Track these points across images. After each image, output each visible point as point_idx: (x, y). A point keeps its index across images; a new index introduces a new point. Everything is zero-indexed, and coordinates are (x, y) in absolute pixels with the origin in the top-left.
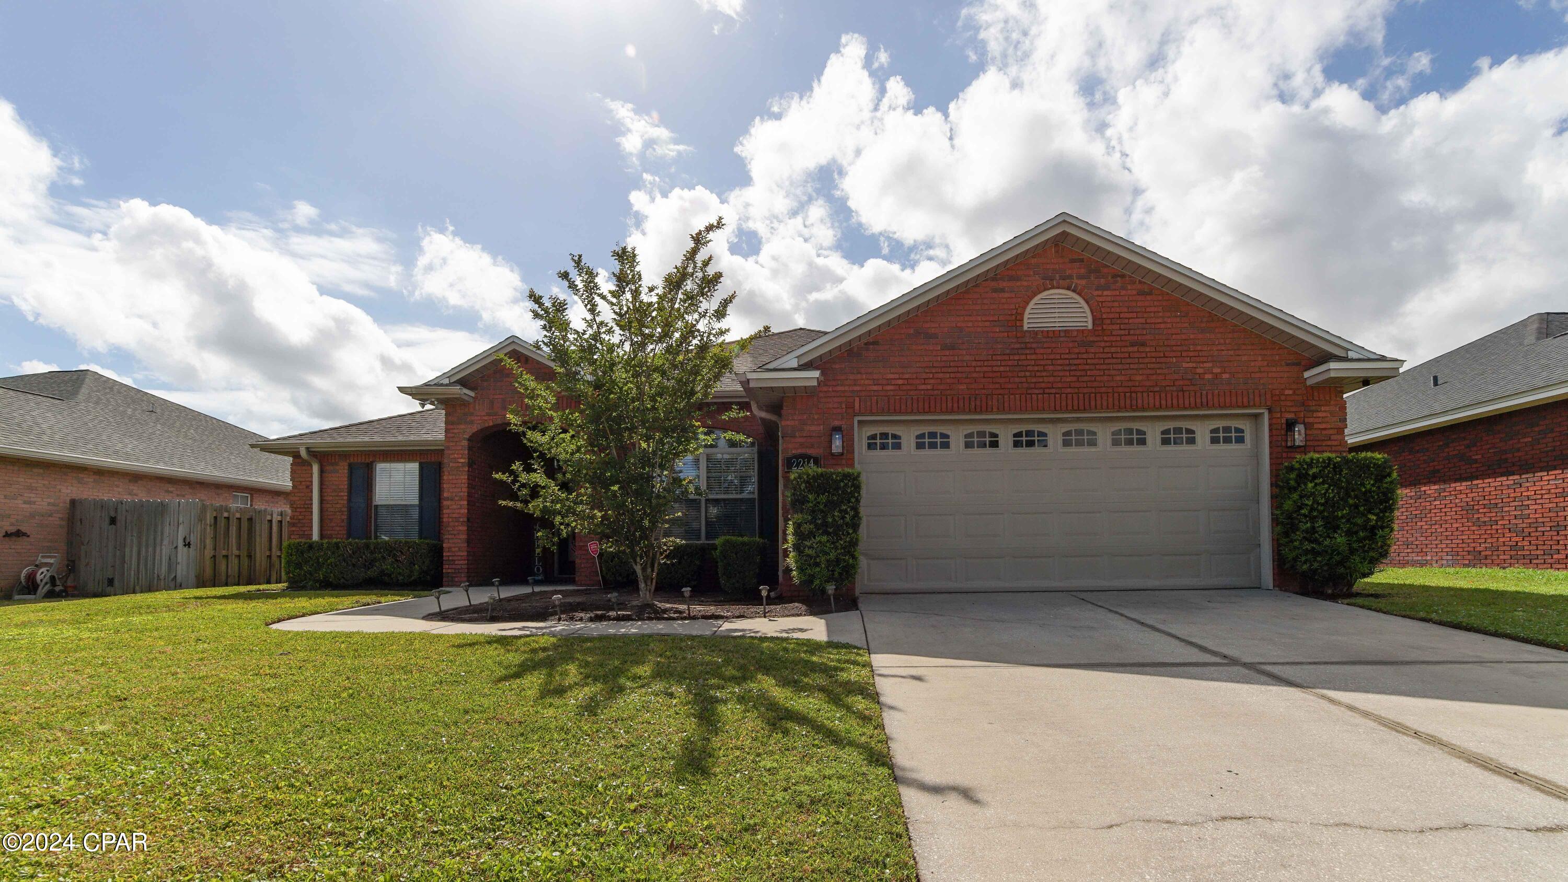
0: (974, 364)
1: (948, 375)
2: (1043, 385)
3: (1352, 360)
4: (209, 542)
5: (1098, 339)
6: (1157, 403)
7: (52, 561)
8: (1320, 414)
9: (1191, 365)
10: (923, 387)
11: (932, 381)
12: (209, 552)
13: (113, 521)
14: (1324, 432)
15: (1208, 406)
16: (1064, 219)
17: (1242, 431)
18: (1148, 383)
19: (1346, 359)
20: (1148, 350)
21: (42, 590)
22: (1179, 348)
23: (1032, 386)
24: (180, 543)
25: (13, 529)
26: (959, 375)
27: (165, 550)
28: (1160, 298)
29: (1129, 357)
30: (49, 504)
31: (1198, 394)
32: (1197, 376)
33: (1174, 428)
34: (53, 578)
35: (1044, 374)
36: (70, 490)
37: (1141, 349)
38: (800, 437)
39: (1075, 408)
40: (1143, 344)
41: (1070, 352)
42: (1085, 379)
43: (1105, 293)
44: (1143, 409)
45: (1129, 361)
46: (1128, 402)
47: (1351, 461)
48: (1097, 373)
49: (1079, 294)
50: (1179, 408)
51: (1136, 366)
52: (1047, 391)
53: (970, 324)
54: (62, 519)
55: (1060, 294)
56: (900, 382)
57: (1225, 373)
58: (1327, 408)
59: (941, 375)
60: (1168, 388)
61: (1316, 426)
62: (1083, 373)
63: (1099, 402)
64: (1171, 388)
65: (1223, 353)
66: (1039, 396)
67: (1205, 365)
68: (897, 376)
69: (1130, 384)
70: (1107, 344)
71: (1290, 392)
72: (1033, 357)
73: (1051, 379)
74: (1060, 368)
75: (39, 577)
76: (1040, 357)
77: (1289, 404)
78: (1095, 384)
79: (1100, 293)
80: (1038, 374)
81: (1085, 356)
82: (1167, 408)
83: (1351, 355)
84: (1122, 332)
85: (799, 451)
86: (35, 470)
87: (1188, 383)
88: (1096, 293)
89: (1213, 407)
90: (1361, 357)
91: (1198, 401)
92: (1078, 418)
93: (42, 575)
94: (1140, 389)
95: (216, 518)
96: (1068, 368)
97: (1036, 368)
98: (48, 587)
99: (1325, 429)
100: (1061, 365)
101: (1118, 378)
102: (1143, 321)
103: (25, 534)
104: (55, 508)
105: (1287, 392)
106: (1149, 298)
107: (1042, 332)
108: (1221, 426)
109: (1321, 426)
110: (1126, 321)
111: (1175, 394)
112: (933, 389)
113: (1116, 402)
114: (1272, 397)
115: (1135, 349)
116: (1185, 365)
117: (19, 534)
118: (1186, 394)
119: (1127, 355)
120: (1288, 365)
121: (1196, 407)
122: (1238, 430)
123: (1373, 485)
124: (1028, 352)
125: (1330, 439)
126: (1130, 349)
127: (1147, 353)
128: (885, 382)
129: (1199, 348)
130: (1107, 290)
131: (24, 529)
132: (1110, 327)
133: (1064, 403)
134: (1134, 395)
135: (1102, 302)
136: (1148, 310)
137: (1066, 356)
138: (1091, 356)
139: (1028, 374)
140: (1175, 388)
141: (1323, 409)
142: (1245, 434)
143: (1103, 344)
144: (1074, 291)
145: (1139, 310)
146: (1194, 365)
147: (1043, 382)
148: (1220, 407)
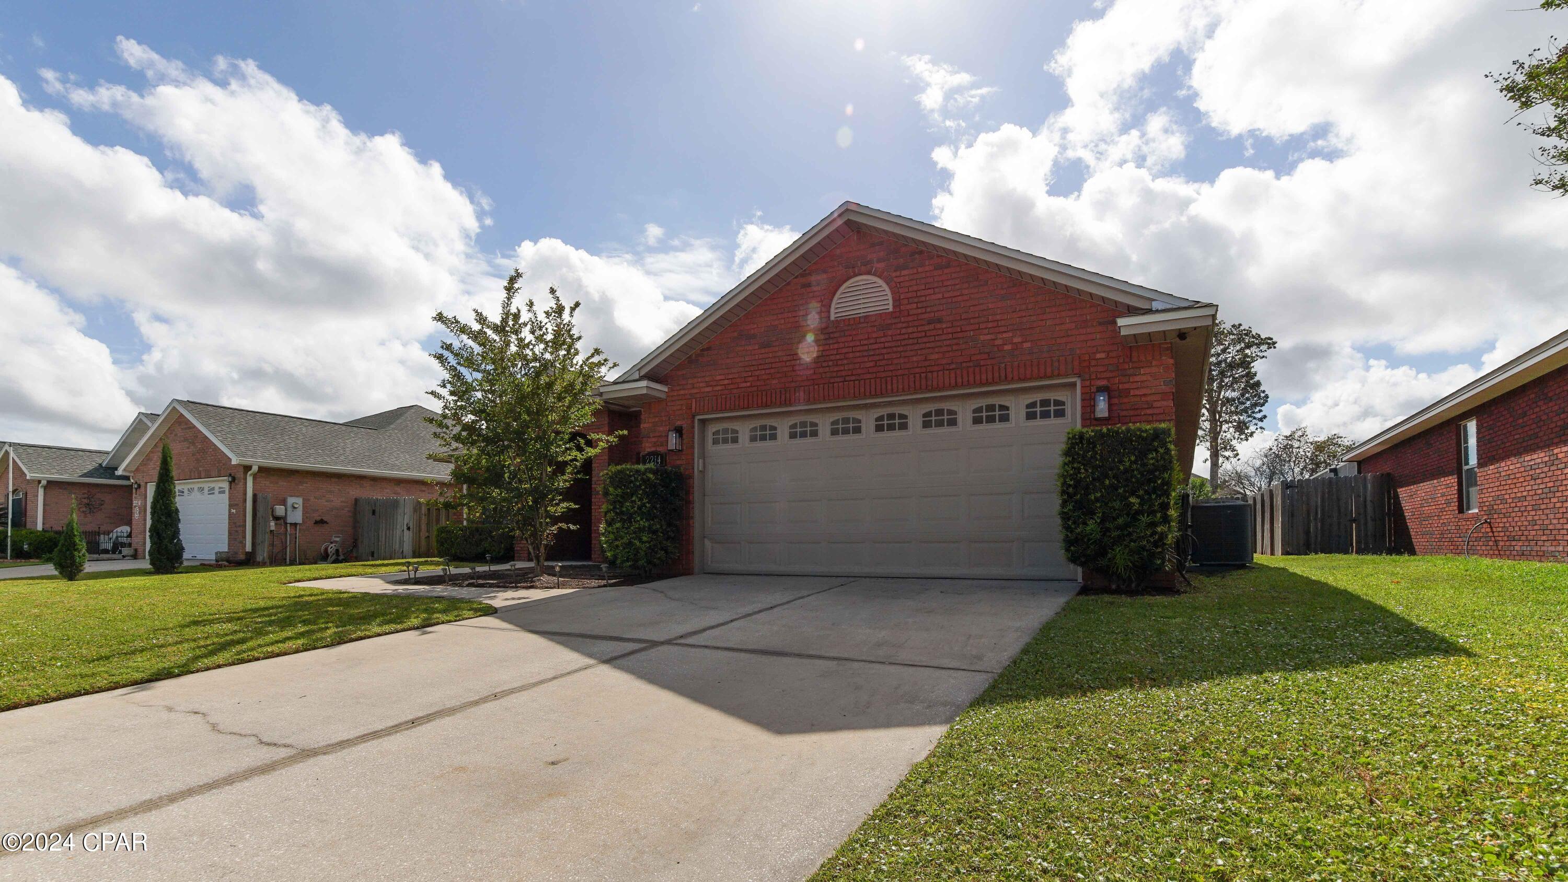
0: (785, 359)
1: (763, 372)
2: (844, 373)
3: (1157, 311)
4: (424, 527)
5: (896, 321)
6: (953, 382)
7: (338, 539)
8: (1137, 378)
9: (989, 337)
10: (744, 385)
11: (751, 379)
12: (424, 534)
13: (374, 512)
14: (1143, 399)
15: (1007, 380)
16: (847, 209)
17: (1063, 403)
18: (944, 361)
19: (1149, 311)
20: (944, 326)
21: (330, 559)
22: (976, 321)
23: (834, 374)
24: (405, 528)
25: (318, 519)
26: (772, 371)
27: (398, 532)
28: (958, 269)
29: (926, 336)
30: (342, 502)
31: (996, 368)
32: (996, 349)
33: (986, 406)
34: (337, 551)
35: (845, 362)
36: (355, 492)
37: (938, 326)
38: (654, 437)
39: (873, 393)
40: (939, 321)
41: (868, 338)
42: (884, 362)
43: (904, 272)
44: (938, 389)
45: (925, 340)
46: (923, 382)
47: (1108, 435)
48: (894, 356)
49: (880, 277)
50: (975, 384)
51: (932, 345)
52: (847, 378)
53: (783, 321)
54: (349, 511)
55: (865, 280)
56: (726, 382)
57: (1026, 341)
58: (1148, 370)
59: (757, 373)
60: (964, 365)
61: (1132, 393)
62: (881, 357)
63: (895, 386)
64: (968, 364)
65: (1025, 320)
66: (840, 384)
67: (1004, 335)
68: (722, 377)
69: (927, 363)
70: (904, 325)
71: (1102, 355)
72: (836, 346)
73: (851, 366)
74: (858, 354)
75: (329, 550)
76: (841, 345)
77: (1101, 369)
78: (891, 368)
79: (898, 273)
80: (840, 362)
81: (883, 340)
82: (963, 386)
83: (1156, 305)
84: (920, 311)
85: (653, 449)
86: (333, 480)
87: (986, 356)
88: (894, 274)
89: (1012, 381)
90: (1174, 307)
91: (996, 375)
92: (889, 402)
93: (332, 549)
94: (936, 368)
95: (429, 509)
96: (865, 354)
97: (838, 357)
98: (334, 557)
99: (1144, 395)
100: (859, 351)
101: (915, 359)
102: (940, 296)
103: (326, 522)
104: (345, 504)
105: (1098, 356)
106: (946, 271)
107: (844, 320)
108: (1038, 400)
109: (1138, 392)
110: (923, 299)
111: (971, 370)
112: (751, 386)
113: (912, 384)
114: (1080, 363)
115: (931, 327)
116: (982, 338)
117: (322, 522)
118: (983, 369)
119: (924, 334)
120: (1100, 324)
121: (993, 383)
122: (1058, 403)
123: (1135, 462)
124: (831, 342)
125: (1152, 407)
126: (926, 328)
127: (943, 329)
128: (714, 383)
129: (998, 317)
130: (904, 269)
131: (325, 519)
132: (908, 307)
133: (862, 390)
134: (929, 374)
135: (899, 283)
136: (945, 283)
137: (865, 342)
138: (889, 338)
139: (831, 363)
140: (971, 364)
141: (1142, 371)
142: (1065, 407)
143: (900, 325)
144: (874, 275)
145: (936, 285)
146: (993, 337)
147: (844, 370)
148: (1021, 380)
